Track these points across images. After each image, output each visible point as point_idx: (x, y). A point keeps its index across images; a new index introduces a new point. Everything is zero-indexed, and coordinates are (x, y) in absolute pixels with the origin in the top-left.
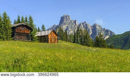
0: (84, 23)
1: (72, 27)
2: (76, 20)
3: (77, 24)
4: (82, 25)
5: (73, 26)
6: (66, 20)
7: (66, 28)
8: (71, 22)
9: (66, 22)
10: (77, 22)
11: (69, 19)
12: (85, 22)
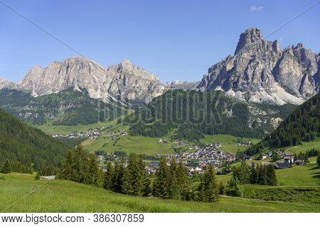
0: (297, 47)
1: (265, 55)
2: (276, 41)
3: (278, 49)
4: (291, 52)
5: (267, 53)
6: (252, 41)
7: (251, 58)
8: (263, 43)
9: (250, 43)
10: (278, 46)
11: (259, 36)
12: (300, 45)
